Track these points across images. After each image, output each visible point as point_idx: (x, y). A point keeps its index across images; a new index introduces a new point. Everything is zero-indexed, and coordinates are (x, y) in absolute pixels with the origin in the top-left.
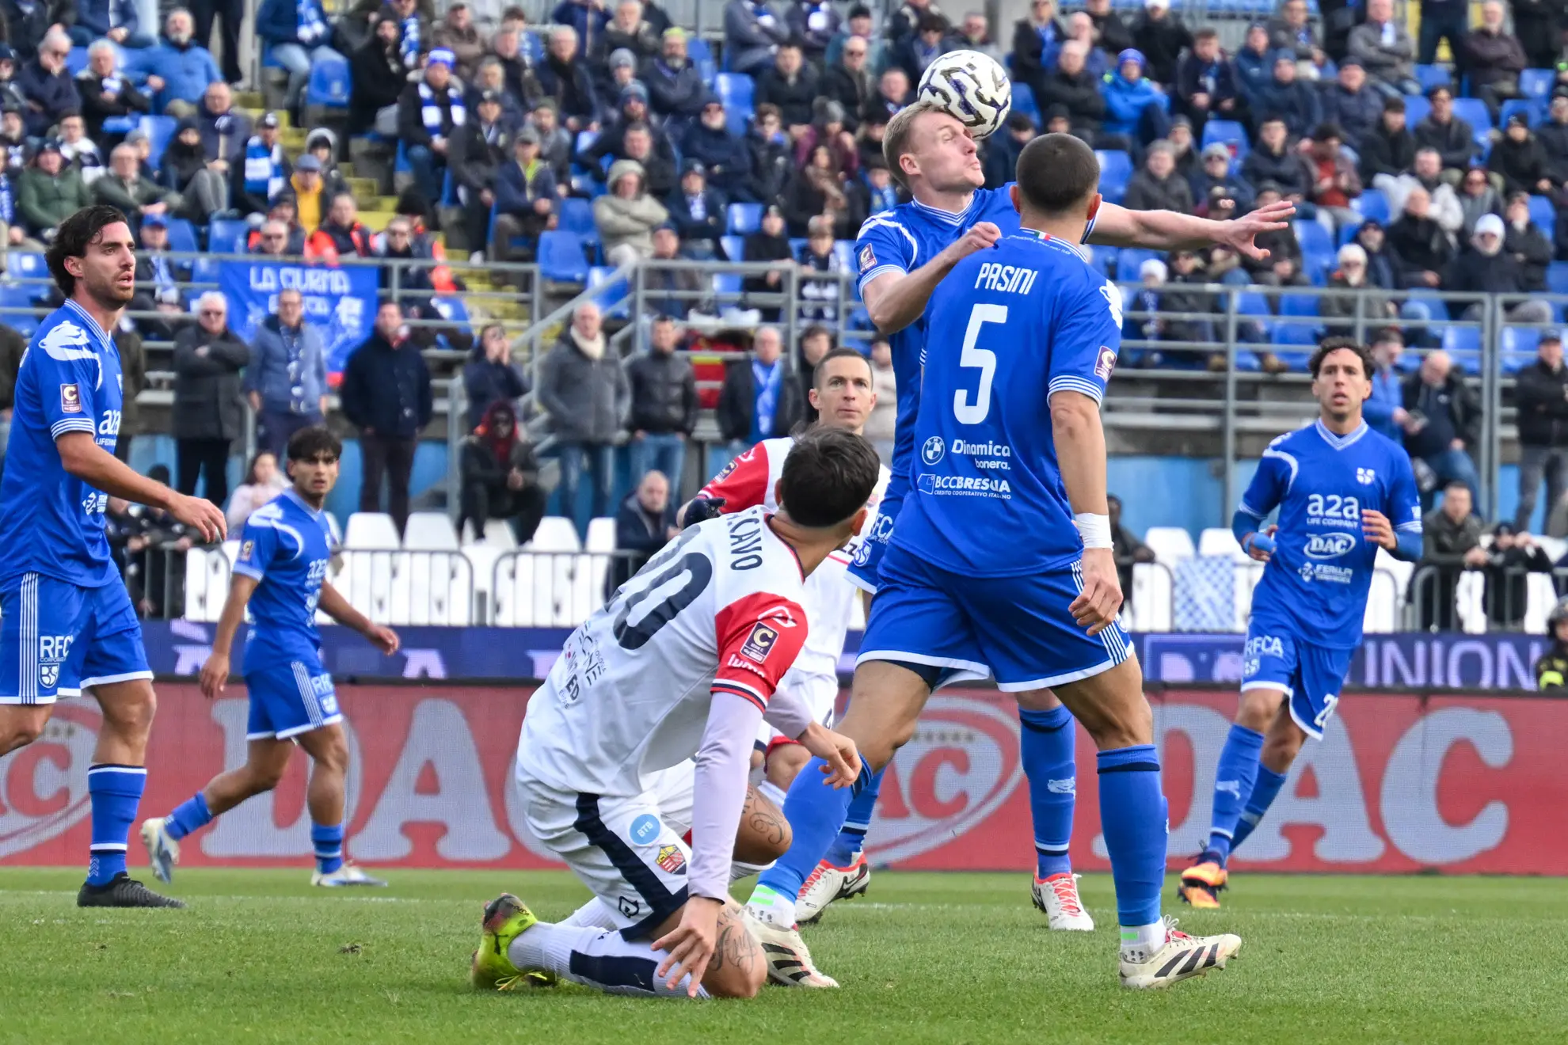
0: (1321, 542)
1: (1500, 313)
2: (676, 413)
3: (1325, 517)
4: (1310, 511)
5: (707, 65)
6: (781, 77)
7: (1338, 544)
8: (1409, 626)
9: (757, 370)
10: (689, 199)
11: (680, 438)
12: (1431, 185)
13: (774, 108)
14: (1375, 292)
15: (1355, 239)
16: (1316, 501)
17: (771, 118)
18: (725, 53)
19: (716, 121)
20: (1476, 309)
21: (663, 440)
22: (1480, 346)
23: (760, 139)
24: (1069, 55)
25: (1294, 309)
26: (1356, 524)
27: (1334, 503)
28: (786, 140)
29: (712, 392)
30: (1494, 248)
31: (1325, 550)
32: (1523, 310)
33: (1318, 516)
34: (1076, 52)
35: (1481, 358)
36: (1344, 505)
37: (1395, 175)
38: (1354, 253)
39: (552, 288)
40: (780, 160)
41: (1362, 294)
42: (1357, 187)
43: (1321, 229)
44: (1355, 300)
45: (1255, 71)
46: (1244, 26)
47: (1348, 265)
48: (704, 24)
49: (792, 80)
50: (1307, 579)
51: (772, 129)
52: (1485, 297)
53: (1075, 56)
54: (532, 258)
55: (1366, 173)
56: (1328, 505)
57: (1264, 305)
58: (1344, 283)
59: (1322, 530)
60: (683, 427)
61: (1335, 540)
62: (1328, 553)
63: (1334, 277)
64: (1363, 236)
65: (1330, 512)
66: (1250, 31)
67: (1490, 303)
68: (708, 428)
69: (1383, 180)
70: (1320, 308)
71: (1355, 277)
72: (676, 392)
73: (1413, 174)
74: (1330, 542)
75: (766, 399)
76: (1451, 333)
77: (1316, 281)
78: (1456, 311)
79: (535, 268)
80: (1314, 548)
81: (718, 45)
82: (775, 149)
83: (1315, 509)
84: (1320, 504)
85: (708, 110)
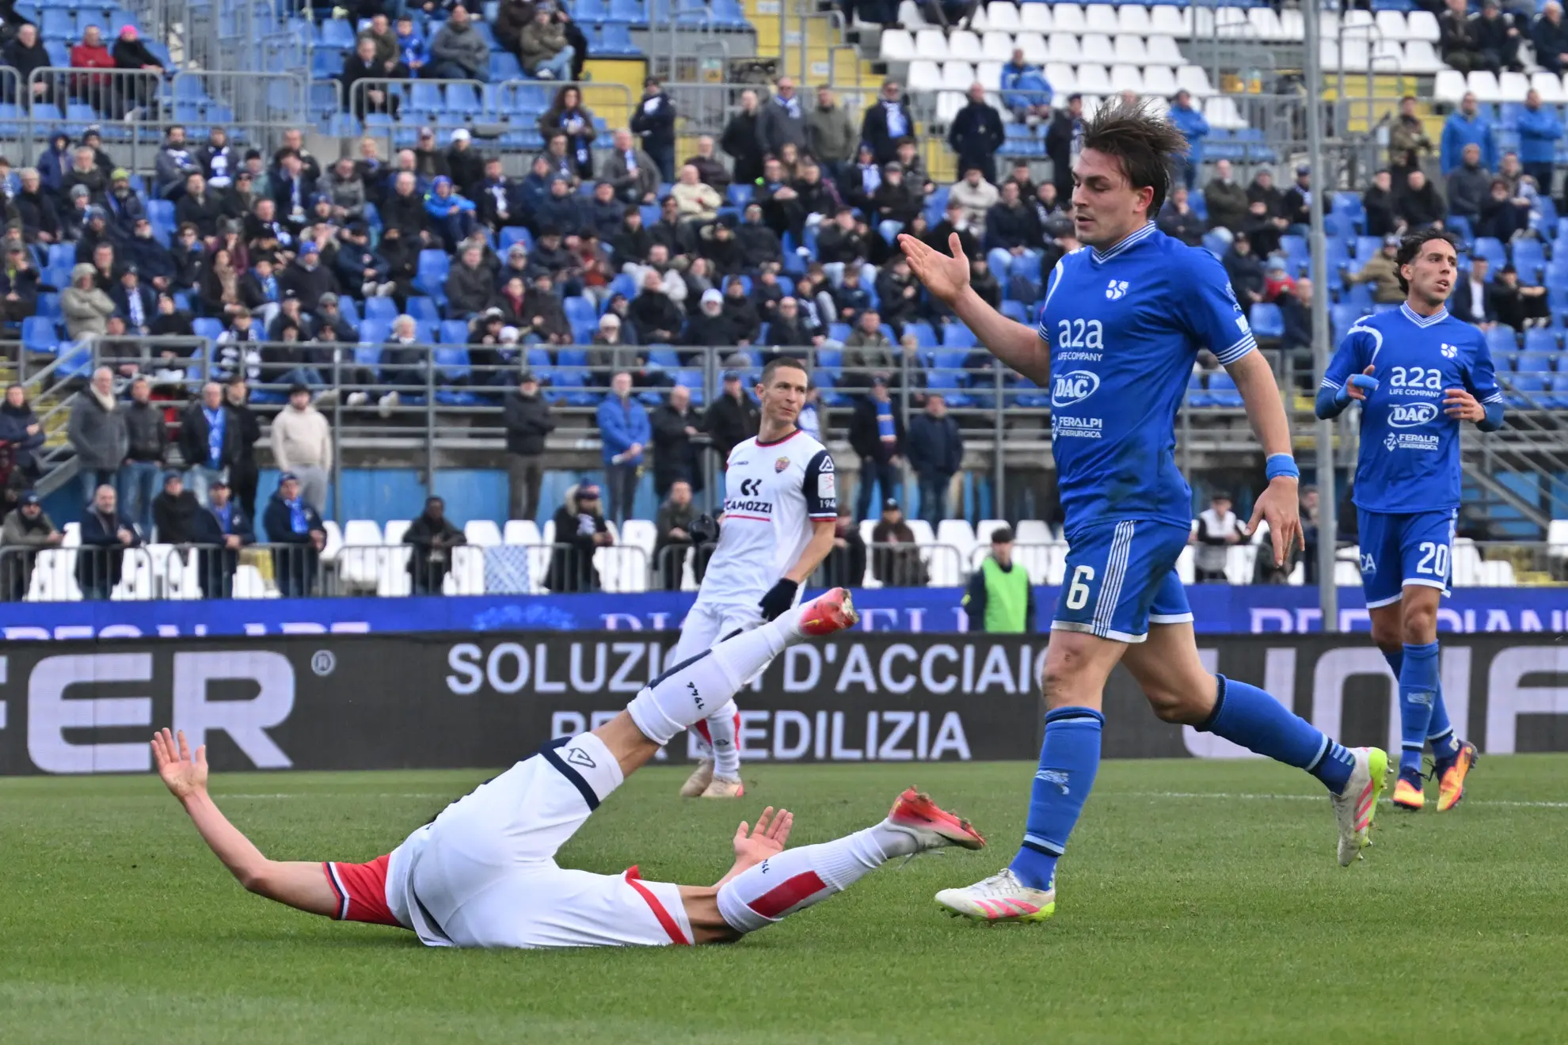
0: (1404, 411)
1: (717, 360)
2: (154, 445)
3: (1407, 387)
4: (1393, 382)
5: (140, 194)
6: (192, 198)
7: (1421, 413)
8: (656, 587)
9: (207, 413)
10: (128, 291)
11: (157, 464)
12: (662, 270)
13: (190, 224)
14: (625, 348)
15: (610, 310)
16: (1399, 373)
17: (189, 231)
18: (154, 184)
19: (147, 231)
20: (699, 359)
21: (145, 466)
22: (702, 384)
23: (183, 247)
24: (403, 183)
25: (569, 361)
26: (1436, 395)
27: (1417, 374)
28: (201, 247)
29: (175, 430)
30: (716, 312)
31: (1407, 419)
32: (734, 358)
33: (1400, 387)
34: (407, 181)
35: (703, 393)
36: (1427, 376)
37: (638, 263)
38: (611, 320)
39: (34, 357)
40: (197, 264)
41: (617, 349)
42: (611, 272)
43: (587, 304)
44: (611, 353)
45: (539, 190)
46: (530, 159)
47: (608, 329)
48: (138, 164)
49: (201, 200)
50: (1391, 448)
51: (190, 239)
52: (706, 349)
53: (407, 183)
54: (17, 337)
55: (617, 263)
56: (1410, 377)
57: (545, 358)
58: (605, 342)
59: (1404, 400)
60: (158, 456)
61: (1417, 410)
62: (1411, 422)
63: (597, 336)
64: (615, 306)
65: (1412, 383)
66: (535, 162)
67: (710, 355)
68: (175, 457)
69: (630, 267)
70: (586, 360)
71: (613, 338)
72: (153, 430)
73: (648, 264)
74: (1412, 411)
75: (215, 434)
76: (681, 374)
77: (583, 341)
78: (684, 360)
79: (20, 343)
80: (1397, 418)
81: (148, 179)
82: (193, 255)
83: (1398, 380)
84: (1403, 376)
85: (139, 226)
